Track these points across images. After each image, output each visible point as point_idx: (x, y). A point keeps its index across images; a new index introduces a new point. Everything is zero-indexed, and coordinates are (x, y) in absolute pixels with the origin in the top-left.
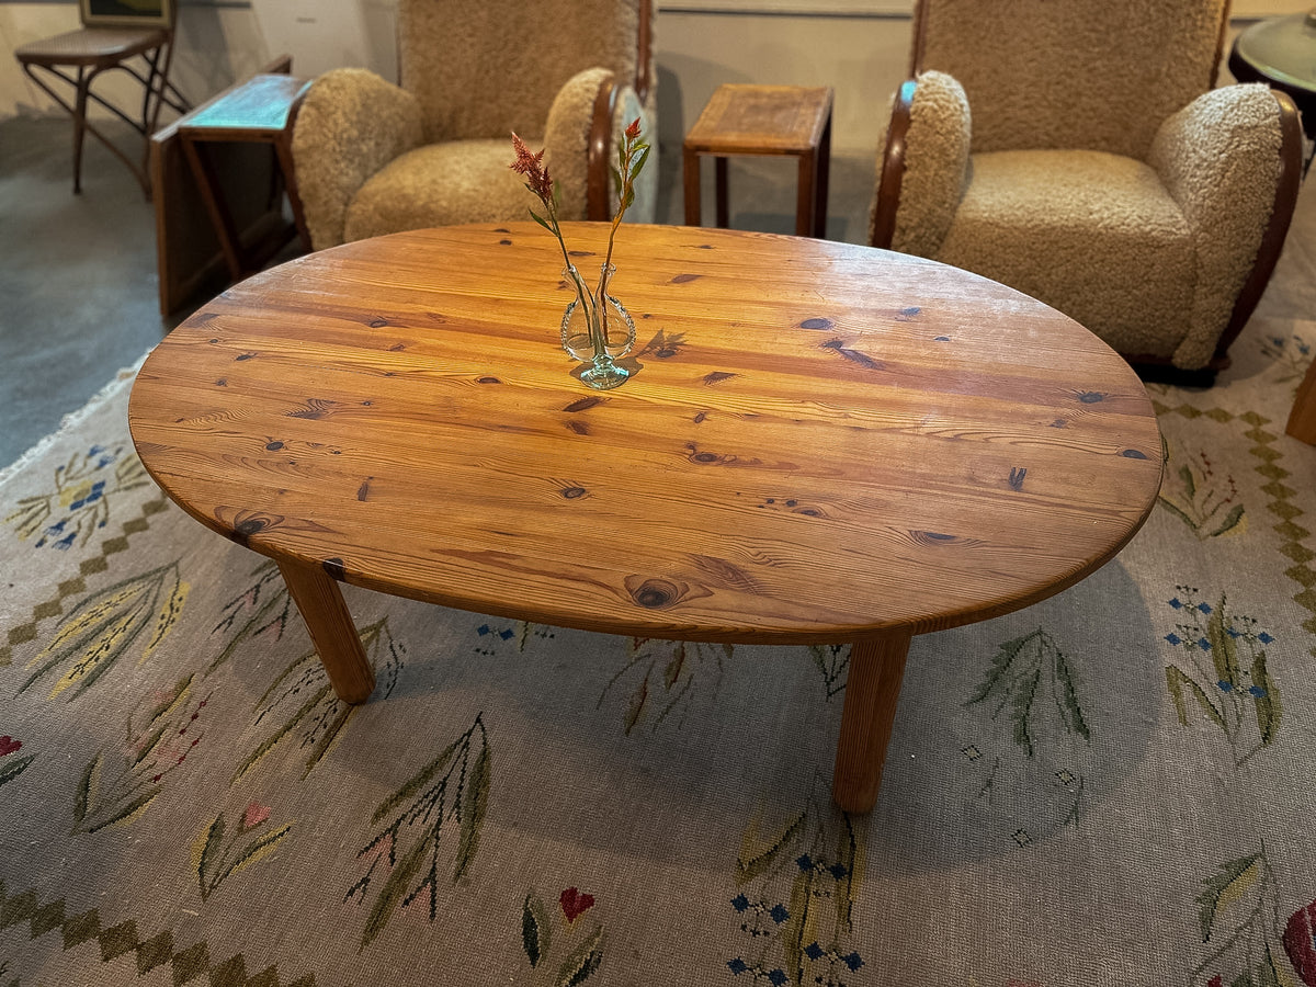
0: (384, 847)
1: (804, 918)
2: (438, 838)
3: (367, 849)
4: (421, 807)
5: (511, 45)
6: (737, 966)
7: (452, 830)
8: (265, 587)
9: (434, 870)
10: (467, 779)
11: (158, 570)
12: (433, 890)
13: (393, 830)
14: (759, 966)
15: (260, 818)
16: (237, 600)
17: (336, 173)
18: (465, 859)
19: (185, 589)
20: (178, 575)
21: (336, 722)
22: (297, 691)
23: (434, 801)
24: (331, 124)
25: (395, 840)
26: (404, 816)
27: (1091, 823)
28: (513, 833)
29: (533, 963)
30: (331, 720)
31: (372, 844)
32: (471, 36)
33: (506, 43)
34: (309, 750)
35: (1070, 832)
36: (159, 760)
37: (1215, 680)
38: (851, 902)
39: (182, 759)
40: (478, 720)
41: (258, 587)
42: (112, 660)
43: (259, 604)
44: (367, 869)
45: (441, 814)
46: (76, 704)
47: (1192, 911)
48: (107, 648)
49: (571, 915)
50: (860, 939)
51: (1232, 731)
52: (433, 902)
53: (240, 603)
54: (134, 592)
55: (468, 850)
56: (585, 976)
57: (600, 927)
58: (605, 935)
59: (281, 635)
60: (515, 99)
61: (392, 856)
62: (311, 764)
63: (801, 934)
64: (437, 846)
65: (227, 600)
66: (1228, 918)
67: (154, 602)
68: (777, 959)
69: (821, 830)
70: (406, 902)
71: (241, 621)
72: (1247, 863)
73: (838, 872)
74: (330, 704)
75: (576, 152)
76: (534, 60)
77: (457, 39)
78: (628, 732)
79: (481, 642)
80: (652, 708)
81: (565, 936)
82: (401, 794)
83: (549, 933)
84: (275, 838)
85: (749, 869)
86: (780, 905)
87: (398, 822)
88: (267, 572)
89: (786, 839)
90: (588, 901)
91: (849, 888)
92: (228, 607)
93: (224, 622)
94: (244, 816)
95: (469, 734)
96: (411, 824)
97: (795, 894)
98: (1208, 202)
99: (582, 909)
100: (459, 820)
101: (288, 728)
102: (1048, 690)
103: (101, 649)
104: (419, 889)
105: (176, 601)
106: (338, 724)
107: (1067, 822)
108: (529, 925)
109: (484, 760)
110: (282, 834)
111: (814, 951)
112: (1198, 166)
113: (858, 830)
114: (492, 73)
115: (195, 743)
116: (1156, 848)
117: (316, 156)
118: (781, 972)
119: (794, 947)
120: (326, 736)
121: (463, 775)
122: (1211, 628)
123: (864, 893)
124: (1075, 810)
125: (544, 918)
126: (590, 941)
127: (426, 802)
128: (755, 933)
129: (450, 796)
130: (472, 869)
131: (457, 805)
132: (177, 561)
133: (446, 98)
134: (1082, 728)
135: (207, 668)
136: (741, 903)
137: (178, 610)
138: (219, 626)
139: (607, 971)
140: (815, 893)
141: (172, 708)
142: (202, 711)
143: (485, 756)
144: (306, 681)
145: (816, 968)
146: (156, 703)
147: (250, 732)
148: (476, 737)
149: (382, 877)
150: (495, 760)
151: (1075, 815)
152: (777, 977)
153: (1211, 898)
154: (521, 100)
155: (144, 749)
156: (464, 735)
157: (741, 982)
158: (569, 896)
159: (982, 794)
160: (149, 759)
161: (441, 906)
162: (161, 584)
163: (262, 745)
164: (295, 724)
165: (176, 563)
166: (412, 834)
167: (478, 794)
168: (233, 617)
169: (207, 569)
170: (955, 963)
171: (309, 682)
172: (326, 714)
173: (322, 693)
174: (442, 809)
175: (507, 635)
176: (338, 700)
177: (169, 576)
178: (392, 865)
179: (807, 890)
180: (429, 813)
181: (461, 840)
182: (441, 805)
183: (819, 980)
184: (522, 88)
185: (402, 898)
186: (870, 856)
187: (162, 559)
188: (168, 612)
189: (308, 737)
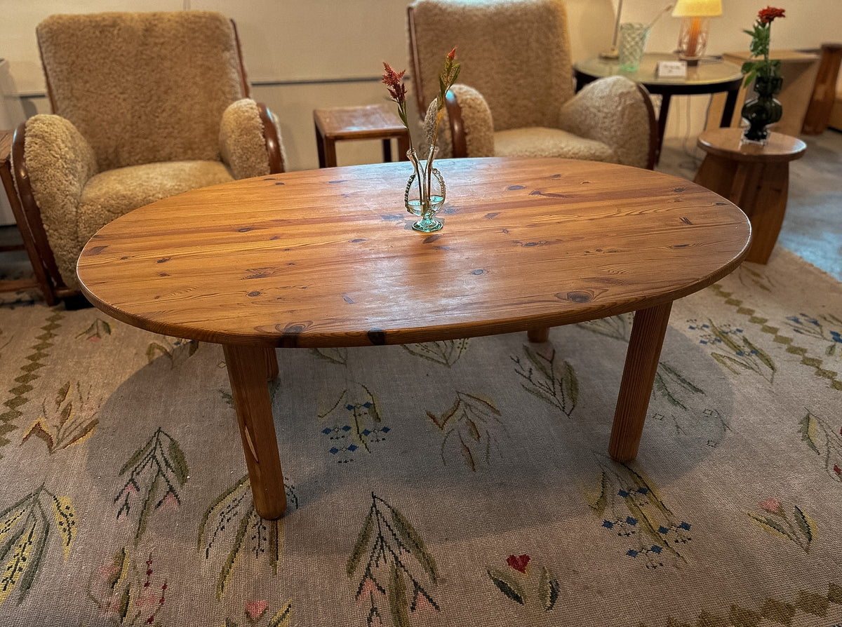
0: (369, 586)
1: (645, 517)
2: (402, 566)
3: (359, 593)
4: (376, 555)
5: (155, 98)
6: (631, 553)
7: (407, 558)
8: (139, 479)
9: (416, 584)
10: (396, 531)
11: (29, 496)
12: (425, 594)
14: (643, 549)
15: (260, 611)
16: (122, 492)
18: (433, 570)
19: (65, 501)
20: (51, 494)
21: (271, 533)
22: (223, 527)
23: (382, 547)
25: (375, 580)
26: (369, 565)
27: (733, 425)
28: (450, 544)
29: (521, 603)
30: (266, 534)
31: (360, 589)
32: (122, 93)
33: (151, 96)
34: (264, 557)
35: (729, 434)
36: (142, 608)
37: (734, 353)
38: (661, 502)
39: (162, 601)
40: (374, 497)
41: (132, 480)
42: (36, 564)
43: (143, 489)
44: (369, 602)
45: (393, 553)
46: (28, 602)
47: (803, 445)
48: (24, 559)
49: (522, 570)
50: (680, 516)
51: (758, 370)
52: (431, 600)
53: (125, 494)
54: (19, 517)
55: (428, 563)
56: (557, 595)
57: (544, 568)
58: (550, 571)
59: (179, 502)
60: (165, 135)
61: (380, 588)
62: (273, 562)
63: (650, 525)
64: (407, 571)
65: (112, 495)
66: (819, 441)
67: (44, 517)
68: (648, 541)
69: (618, 476)
70: (413, 609)
71: (136, 504)
72: (808, 418)
73: (644, 490)
74: (257, 527)
75: (260, 145)
76: (175, 106)
77: (111, 96)
79: (337, 457)
80: (478, 454)
81: (527, 581)
82: (356, 554)
83: (516, 584)
84: (284, 616)
85: (599, 507)
86: (629, 517)
88: (132, 469)
89: (604, 486)
90: (525, 559)
91: (654, 496)
92: (117, 499)
93: (122, 509)
94: (247, 613)
95: (374, 505)
96: (377, 566)
97: (631, 509)
98: (619, 133)
99: (525, 564)
100: (409, 552)
101: (236, 551)
102: (669, 380)
103: (18, 562)
104: (415, 598)
105: (65, 511)
106: (274, 534)
107: (725, 430)
108: (502, 586)
109: (396, 515)
110: (288, 611)
111: (663, 530)
113: (635, 469)
114: (144, 118)
115: (165, 587)
116: (769, 426)
118: (657, 546)
119: (651, 530)
120: (271, 543)
121: (389, 528)
122: (714, 333)
123: (663, 494)
125: (507, 577)
126: (544, 577)
127: (377, 551)
128: (628, 535)
129: (390, 540)
130: (441, 572)
131: (400, 545)
132: (42, 486)
133: (109, 138)
134: (697, 390)
135: (132, 541)
136: (608, 525)
137: (71, 515)
138: (120, 513)
139: (566, 586)
140: (641, 505)
141: (124, 574)
142: (151, 567)
143: (395, 513)
144: (225, 520)
145: (671, 536)
146: (105, 577)
147: (206, 565)
148: (381, 506)
149: (383, 603)
150: (404, 512)
151: (725, 426)
152: (656, 549)
153: (807, 438)
154: (169, 135)
155: (121, 608)
156: (372, 508)
157: (641, 559)
158: (512, 561)
159: (679, 433)
160: (132, 610)
161: (438, 600)
162: (39, 504)
163: (223, 568)
164: (239, 547)
165: (42, 487)
166: (383, 571)
167: (409, 534)
168: (126, 504)
169: (75, 483)
170: (730, 506)
171: (228, 521)
172: (259, 533)
173: (244, 524)
174: (392, 551)
175: (353, 448)
176: (261, 521)
177: (43, 497)
178: (385, 594)
179: (635, 505)
180: (384, 556)
181: (420, 562)
182: (389, 548)
183: (677, 541)
184: (169, 126)
185: (408, 608)
186: (652, 479)
187: (26, 488)
188: (64, 520)
189: (258, 551)
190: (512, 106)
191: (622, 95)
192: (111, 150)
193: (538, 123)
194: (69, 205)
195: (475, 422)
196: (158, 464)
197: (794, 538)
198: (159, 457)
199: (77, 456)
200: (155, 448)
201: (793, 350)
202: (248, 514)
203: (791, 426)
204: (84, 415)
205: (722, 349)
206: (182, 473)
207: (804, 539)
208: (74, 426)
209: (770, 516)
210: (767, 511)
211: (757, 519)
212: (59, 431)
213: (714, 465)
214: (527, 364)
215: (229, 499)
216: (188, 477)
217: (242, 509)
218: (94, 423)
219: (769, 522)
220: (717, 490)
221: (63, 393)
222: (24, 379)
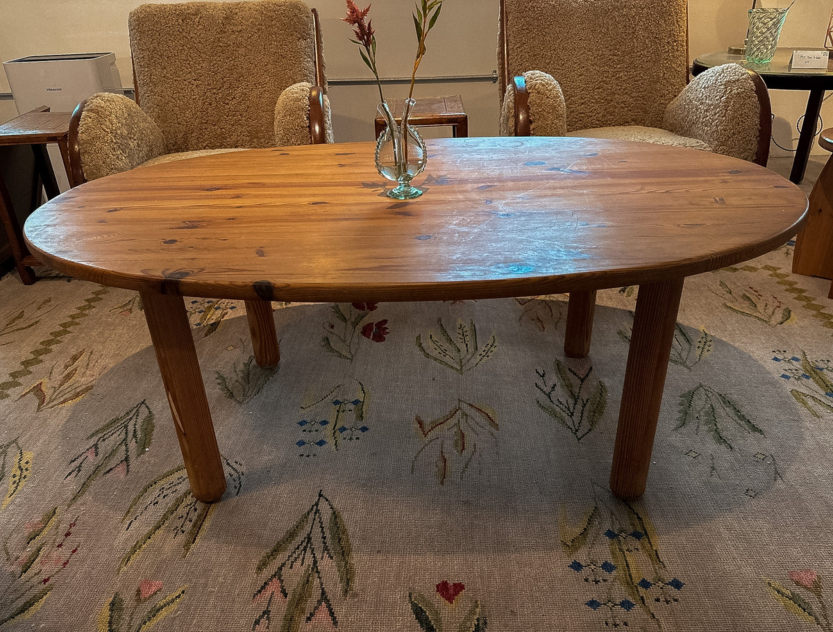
0: (274, 587)
1: (628, 566)
2: (317, 572)
3: (260, 591)
4: (295, 556)
6: (593, 604)
7: (328, 565)
8: (102, 445)
9: (323, 593)
10: (327, 531)
11: (1, 447)
12: (329, 606)
13: (278, 574)
14: (609, 601)
15: (154, 589)
16: (80, 456)
18: (348, 582)
19: (28, 456)
20: (19, 448)
21: (199, 516)
22: (157, 503)
23: (305, 550)
25: (282, 581)
26: (283, 565)
27: (790, 475)
28: (380, 557)
30: (194, 516)
31: (263, 588)
34: (181, 538)
35: (780, 484)
36: (44, 568)
37: (823, 393)
38: (656, 551)
39: (65, 564)
40: (320, 495)
41: (96, 446)
43: (101, 456)
44: (264, 605)
45: (314, 557)
49: (450, 599)
50: (673, 569)
52: (332, 614)
53: (83, 457)
55: (347, 574)
57: (476, 602)
58: (483, 607)
59: (128, 471)
61: (283, 591)
62: (187, 546)
63: (630, 575)
64: (320, 578)
65: (71, 457)
67: (3, 468)
68: (620, 592)
69: (612, 514)
71: (89, 466)
73: (640, 535)
74: (189, 507)
78: (442, 483)
79: (302, 450)
80: (454, 467)
81: (450, 614)
82: (275, 551)
83: (437, 613)
84: (173, 601)
85: (572, 545)
86: (606, 562)
87: (280, 569)
88: (100, 435)
89: (590, 522)
90: (459, 587)
91: (650, 543)
92: (73, 461)
93: (73, 471)
94: (139, 591)
95: (317, 504)
96: (291, 568)
97: (613, 553)
99: (456, 593)
100: (332, 558)
102: (723, 414)
104: (316, 608)
105: (23, 465)
106: (202, 518)
107: (775, 480)
108: (419, 613)
109: (336, 518)
110: (179, 597)
111: (645, 584)
113: (638, 508)
115: (74, 551)
118: (628, 601)
119: (629, 582)
120: (194, 526)
121: (322, 530)
122: (805, 367)
123: (662, 544)
124: (776, 473)
125: (429, 605)
126: (472, 612)
127: (298, 552)
128: (597, 582)
129: (317, 544)
130: (356, 585)
131: (326, 549)
132: (16, 440)
134: (755, 429)
135: (68, 502)
136: (577, 566)
137: (27, 470)
138: (70, 474)
139: (495, 629)
140: (628, 550)
141: (45, 532)
142: (73, 529)
143: (335, 515)
144: (162, 496)
145: (650, 594)
146: (27, 532)
147: (123, 535)
148: (324, 507)
149: (280, 607)
150: (345, 516)
151: (778, 474)
152: (627, 605)
155: (26, 564)
156: (313, 506)
157: (601, 613)
158: (443, 587)
159: (712, 475)
160: (34, 568)
161: (339, 617)
162: (5, 455)
163: (138, 542)
164: (163, 524)
165: (15, 441)
166: (295, 575)
167: (340, 539)
168: (80, 466)
169: (45, 441)
170: (748, 571)
171: (165, 496)
172: (188, 514)
173: (178, 502)
174: (314, 554)
175: (321, 443)
176: (196, 502)
177: (11, 450)
178: (286, 597)
179: (621, 550)
180: (304, 558)
181: (339, 570)
182: (313, 551)
183: (658, 600)
185: (304, 618)
186: (654, 522)
187: (1, 440)
188: (19, 473)
189: (178, 531)
192: (180, 136)
193: (637, 122)
195: (466, 433)
196: (126, 433)
197: (824, 622)
198: (131, 428)
199: (58, 417)
200: (131, 419)
202: (186, 495)
204: (81, 380)
205: (809, 387)
206: (143, 445)
208: (70, 389)
209: (798, 590)
210: (797, 583)
211: (778, 592)
212: (55, 392)
213: (745, 518)
214: (553, 379)
215: (176, 475)
216: (147, 449)
217: (183, 488)
218: (88, 389)
219: (794, 598)
220: (737, 548)
221: (75, 358)
222: (49, 343)
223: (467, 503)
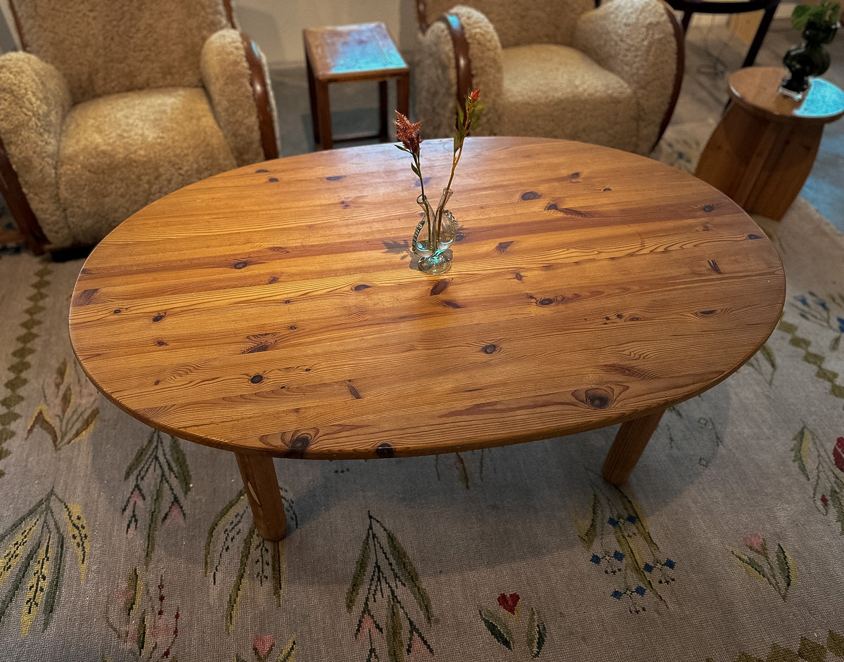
0: (368, 624)
1: (631, 551)
2: (399, 602)
3: (358, 630)
4: (373, 588)
5: (128, 16)
6: (617, 594)
7: (403, 593)
8: (143, 485)
9: (411, 623)
10: (391, 557)
11: (41, 503)
12: (420, 635)
13: (366, 610)
14: (627, 589)
15: (268, 645)
16: (128, 501)
17: (43, 143)
18: (427, 609)
19: (76, 510)
20: (61, 501)
21: (273, 557)
22: (228, 548)
23: (379, 580)
24: (27, 104)
25: (372, 617)
26: (367, 599)
27: (727, 440)
28: (443, 578)
29: (510, 648)
30: (268, 557)
31: (359, 626)
32: (91, 11)
33: (123, 13)
34: (268, 585)
35: (722, 450)
36: (158, 640)
38: (648, 533)
39: (176, 632)
40: (371, 517)
41: (137, 486)
42: (56, 584)
43: (148, 498)
44: (367, 642)
45: (389, 586)
46: (53, 628)
47: (794, 467)
48: (44, 578)
49: (512, 610)
50: (666, 552)
51: (758, 368)
52: (425, 642)
53: (132, 503)
54: (33, 527)
55: (423, 601)
56: (543, 641)
57: (532, 609)
58: (538, 613)
59: (184, 515)
60: (141, 58)
61: (378, 627)
62: (276, 593)
63: (636, 562)
64: (403, 608)
65: (119, 504)
66: (811, 464)
67: (58, 529)
68: (634, 581)
69: (609, 500)
70: (409, 651)
71: (143, 518)
72: (802, 433)
73: (633, 519)
76: (150, 25)
77: (80, 15)
78: (467, 487)
79: (334, 465)
80: (472, 467)
81: (515, 623)
82: (354, 585)
83: (506, 627)
84: (289, 654)
85: (589, 537)
86: (616, 551)
87: (366, 604)
88: (136, 472)
89: (594, 513)
90: (515, 598)
91: (642, 525)
92: (124, 510)
93: (130, 522)
94: (255, 649)
95: (371, 528)
96: (375, 601)
97: (619, 541)
99: (515, 604)
100: (404, 585)
101: (241, 577)
103: (38, 581)
104: (411, 639)
105: (76, 522)
106: (276, 558)
107: (718, 445)
108: (492, 628)
109: (392, 540)
110: (292, 648)
111: (649, 568)
112: (628, 50)
113: (626, 492)
114: (117, 39)
115: (177, 616)
116: (762, 442)
117: (24, 133)
118: (641, 587)
119: (637, 570)
120: (274, 569)
121: (386, 556)
123: (652, 524)
124: (718, 438)
125: (498, 619)
126: (532, 620)
127: (374, 583)
128: (614, 572)
129: (387, 572)
130: (435, 611)
131: (396, 576)
132: (52, 490)
133: (81, 64)
135: (143, 560)
136: (596, 560)
137: (83, 528)
138: (129, 526)
139: (553, 632)
140: (628, 536)
141: (138, 600)
142: (164, 592)
143: (391, 538)
144: (229, 539)
145: (655, 576)
146: (121, 602)
147: (214, 591)
148: (377, 528)
149: (381, 644)
150: (399, 537)
151: (718, 439)
152: (640, 591)
153: (799, 458)
154: (146, 58)
155: (139, 638)
156: (368, 530)
157: (624, 603)
158: (503, 600)
159: (672, 447)
160: (149, 643)
161: (432, 642)
162: (52, 513)
163: (230, 596)
164: (244, 572)
165: (52, 492)
166: (380, 607)
167: (404, 564)
168: (134, 516)
169: (83, 488)
170: (715, 542)
171: (232, 539)
172: (262, 556)
173: (247, 543)
174: (389, 584)
176: (263, 542)
177: (54, 504)
178: (382, 633)
179: (624, 537)
180: (381, 590)
181: (415, 597)
182: (386, 580)
183: (660, 582)
184: (145, 48)
185: (404, 651)
186: (642, 504)
187: (37, 493)
188: (76, 532)
189: (262, 578)
190: (523, 17)
191: (650, 26)
192: (84, 78)
193: (553, 39)
194: (47, 167)
196: (161, 466)
197: (774, 582)
198: (162, 459)
199: (81, 452)
200: (157, 447)
201: (796, 342)
202: (251, 533)
203: (783, 444)
204: (84, 402)
206: (185, 479)
207: (782, 584)
208: (75, 417)
209: (753, 555)
210: (751, 548)
211: (740, 559)
212: (61, 421)
213: (704, 489)
215: (232, 512)
216: (191, 485)
217: (245, 526)
218: (95, 413)
220: (704, 522)
221: (61, 373)
222: (21, 353)
223: (494, 507)
